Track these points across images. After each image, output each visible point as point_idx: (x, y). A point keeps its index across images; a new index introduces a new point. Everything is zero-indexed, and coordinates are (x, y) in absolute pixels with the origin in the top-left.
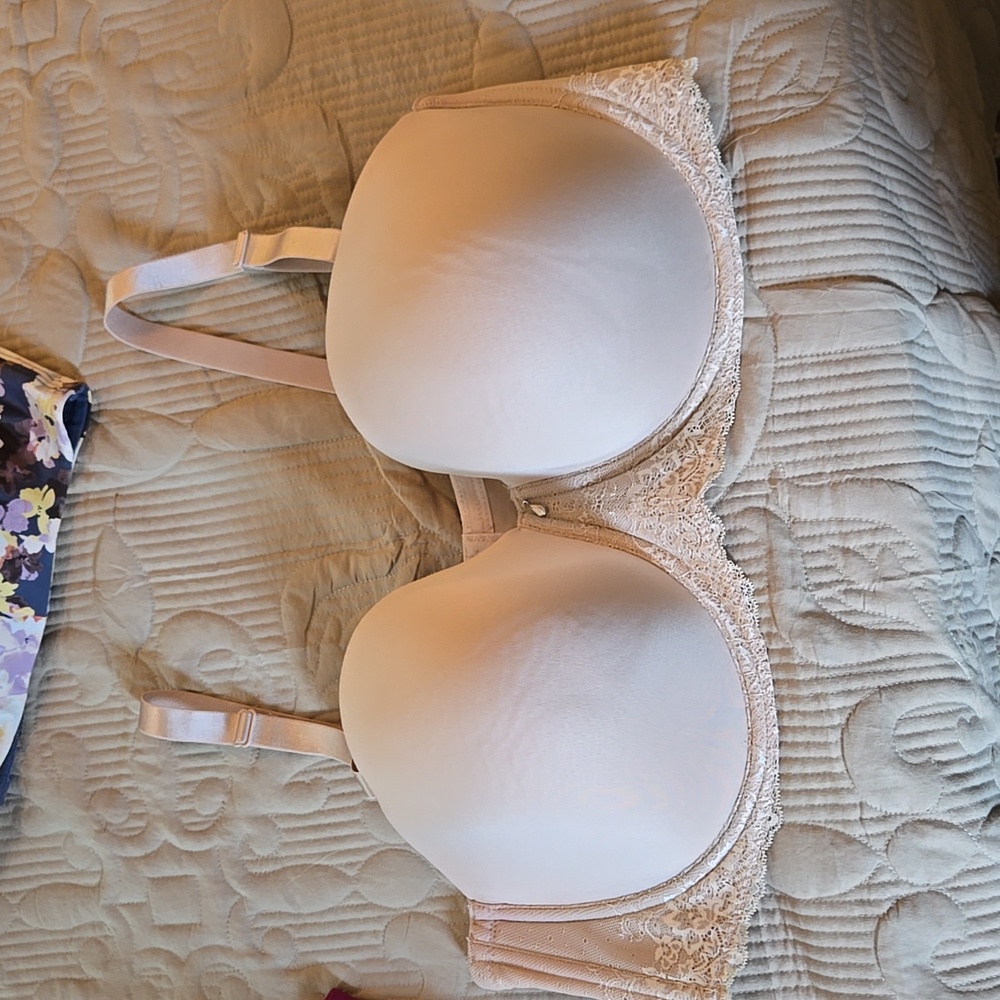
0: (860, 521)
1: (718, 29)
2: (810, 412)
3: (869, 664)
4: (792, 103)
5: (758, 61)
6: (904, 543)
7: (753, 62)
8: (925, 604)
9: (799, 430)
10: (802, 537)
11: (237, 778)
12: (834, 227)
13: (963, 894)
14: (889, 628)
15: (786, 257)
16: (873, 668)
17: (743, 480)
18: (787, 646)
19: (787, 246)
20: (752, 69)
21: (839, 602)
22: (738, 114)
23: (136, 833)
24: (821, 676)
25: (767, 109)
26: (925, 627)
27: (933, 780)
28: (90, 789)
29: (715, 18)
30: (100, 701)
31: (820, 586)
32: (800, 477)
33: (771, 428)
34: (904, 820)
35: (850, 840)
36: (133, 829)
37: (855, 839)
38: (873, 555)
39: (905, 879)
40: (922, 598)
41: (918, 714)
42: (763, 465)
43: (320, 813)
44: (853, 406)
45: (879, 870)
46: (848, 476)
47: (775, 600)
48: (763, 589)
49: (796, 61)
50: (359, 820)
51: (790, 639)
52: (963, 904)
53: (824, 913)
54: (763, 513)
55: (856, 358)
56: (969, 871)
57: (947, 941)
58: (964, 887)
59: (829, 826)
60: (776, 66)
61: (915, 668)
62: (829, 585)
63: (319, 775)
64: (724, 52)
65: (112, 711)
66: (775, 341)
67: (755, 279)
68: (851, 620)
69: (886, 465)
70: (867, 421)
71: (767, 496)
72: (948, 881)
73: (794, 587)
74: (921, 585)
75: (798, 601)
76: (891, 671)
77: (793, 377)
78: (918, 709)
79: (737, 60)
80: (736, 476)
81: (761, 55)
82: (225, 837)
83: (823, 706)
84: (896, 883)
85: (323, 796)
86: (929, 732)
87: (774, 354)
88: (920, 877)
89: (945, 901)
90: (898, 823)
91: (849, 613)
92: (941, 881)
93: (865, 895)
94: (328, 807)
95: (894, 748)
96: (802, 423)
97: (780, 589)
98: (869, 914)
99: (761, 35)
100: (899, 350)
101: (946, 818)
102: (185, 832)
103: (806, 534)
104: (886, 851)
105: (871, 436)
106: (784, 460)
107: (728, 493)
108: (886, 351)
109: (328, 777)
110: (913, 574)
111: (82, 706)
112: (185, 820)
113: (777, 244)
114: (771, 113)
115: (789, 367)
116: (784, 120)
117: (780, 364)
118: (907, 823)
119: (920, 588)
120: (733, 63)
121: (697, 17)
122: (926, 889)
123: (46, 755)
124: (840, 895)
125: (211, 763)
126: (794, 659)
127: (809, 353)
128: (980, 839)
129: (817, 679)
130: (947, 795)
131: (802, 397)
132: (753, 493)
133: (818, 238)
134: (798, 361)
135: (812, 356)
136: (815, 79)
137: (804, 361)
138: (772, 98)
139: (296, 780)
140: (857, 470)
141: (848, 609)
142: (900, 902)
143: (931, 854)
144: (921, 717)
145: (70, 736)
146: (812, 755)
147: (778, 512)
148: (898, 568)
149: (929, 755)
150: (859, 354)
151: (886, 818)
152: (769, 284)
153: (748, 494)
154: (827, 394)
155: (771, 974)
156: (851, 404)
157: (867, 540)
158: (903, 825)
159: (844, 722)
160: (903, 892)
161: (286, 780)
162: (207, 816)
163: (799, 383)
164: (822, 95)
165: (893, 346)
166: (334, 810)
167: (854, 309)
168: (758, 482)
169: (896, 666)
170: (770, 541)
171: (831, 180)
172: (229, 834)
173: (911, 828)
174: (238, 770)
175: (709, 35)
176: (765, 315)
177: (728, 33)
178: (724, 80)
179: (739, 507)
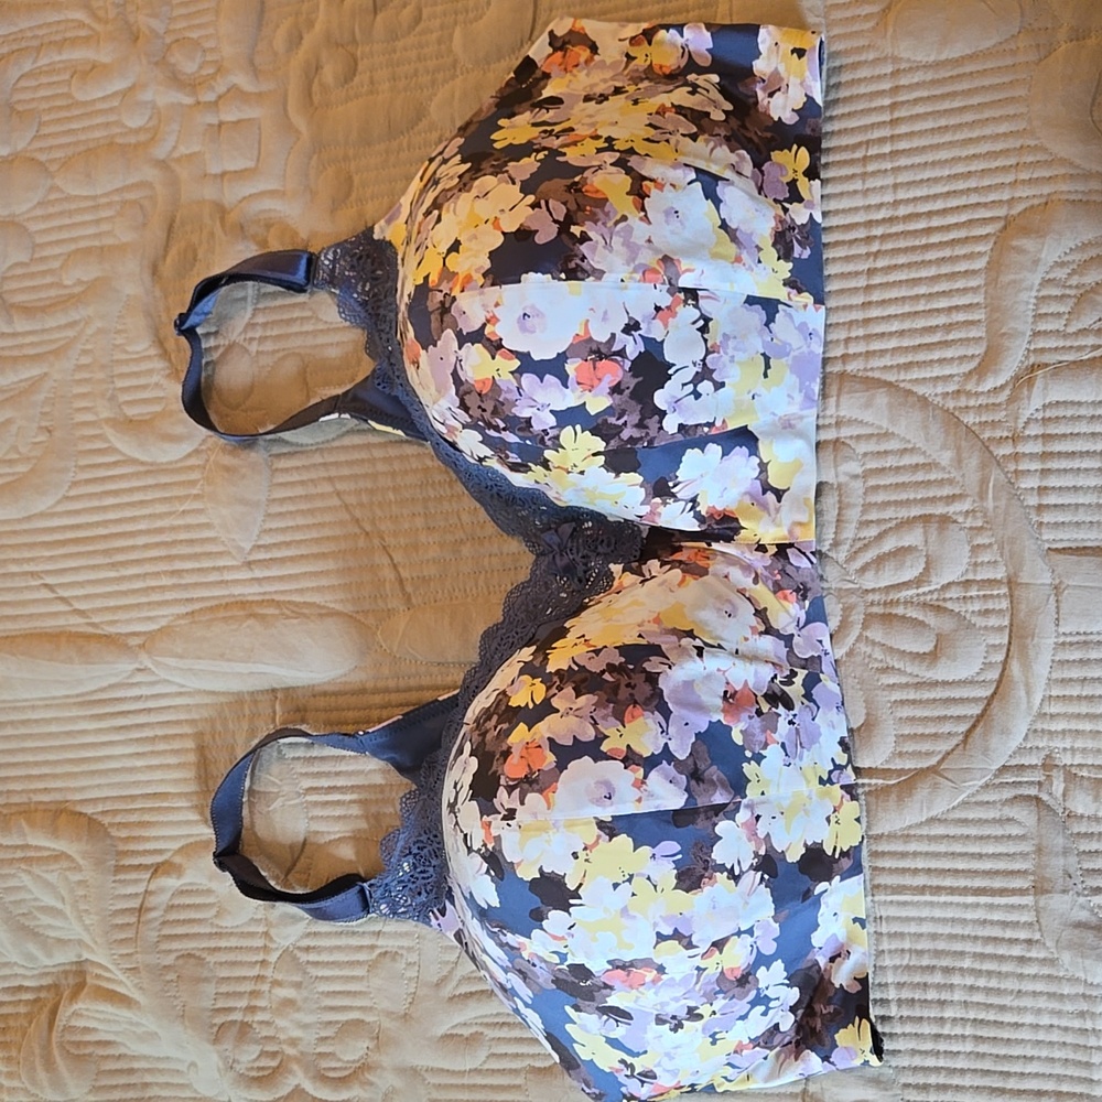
1: (1028, 243)
2: (1093, 696)
5: (1070, 287)
7: (1064, 287)
9: (1078, 716)
10: (1078, 834)
11: (387, 1023)
15: (1081, 517)
17: (1014, 762)
18: (1050, 956)
19: (1083, 505)
20: (1063, 296)
22: (1040, 345)
23: (266, 1073)
24: (1089, 993)
25: (1076, 344)
28: (219, 1020)
29: (1026, 231)
30: (239, 923)
31: (1097, 890)
32: (1079, 765)
33: (1047, 709)
36: (263, 1068)
42: (1037, 748)
43: (477, 1071)
47: (1042, 904)
48: (1027, 889)
50: (520, 1086)
51: (1057, 948)
54: (1034, 802)
60: (1091, 295)
63: (480, 1029)
65: (252, 935)
66: (1058, 613)
67: (1045, 537)
71: (1040, 783)
73: (1064, 892)
75: (1069, 906)
77: (1076, 655)
79: (1046, 282)
80: (1007, 758)
81: (1074, 281)
82: (367, 1087)
83: (1089, 1025)
85: (483, 1054)
87: (1054, 628)
94: (486, 1067)
96: (1084, 709)
97: (1048, 892)
99: (1077, 257)
102: (322, 1078)
103: (1083, 830)
106: (1061, 745)
107: (996, 776)
109: (490, 1033)
111: (217, 926)
112: (325, 1064)
113: (1073, 501)
114: (1080, 348)
115: (1071, 644)
116: (1094, 359)
117: (1061, 640)
120: (1041, 285)
121: (1005, 227)
123: (168, 978)
125: (358, 1002)
126: (1058, 970)
127: (1096, 630)
129: (1084, 996)
131: (1085, 679)
132: (1025, 779)
134: (1083, 638)
137: (1091, 637)
138: (1082, 332)
139: (454, 1032)
145: (199, 958)
146: (1069, 1073)
147: (1051, 802)
152: (1058, 545)
153: (1019, 779)
161: (442, 1030)
162: (348, 1062)
163: (1082, 662)
166: (493, 1070)
168: (1030, 766)
170: (1040, 836)
172: (371, 1084)
174: (389, 1014)
175: (1020, 250)
176: (1049, 582)
177: (1040, 251)
178: (1028, 303)
179: (1008, 794)
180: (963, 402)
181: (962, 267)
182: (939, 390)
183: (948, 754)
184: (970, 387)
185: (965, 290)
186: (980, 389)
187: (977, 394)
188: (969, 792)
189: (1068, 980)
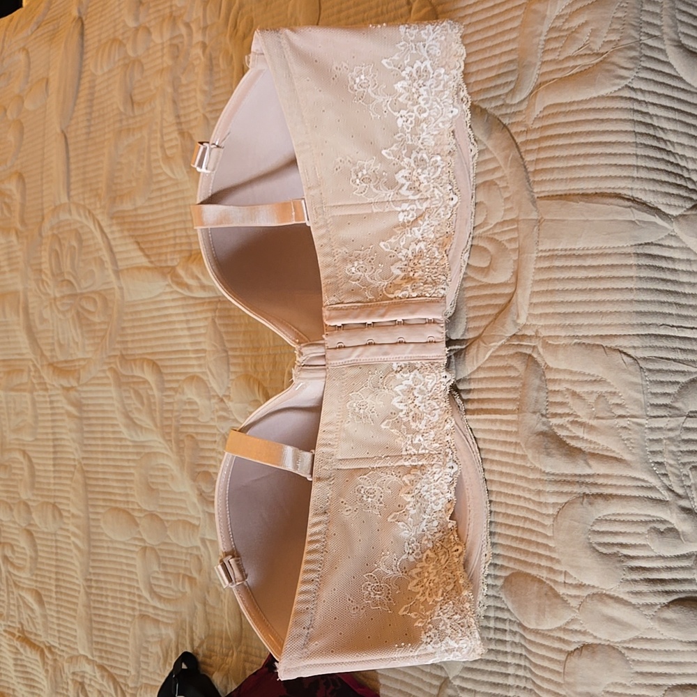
0: (584, 374)
1: (540, 7)
2: (554, 290)
3: (580, 476)
4: (579, 62)
5: (564, 30)
6: (615, 393)
7: (560, 31)
8: (628, 439)
10: (550, 379)
12: (593, 155)
13: (634, 653)
14: (601, 453)
15: (556, 176)
16: (582, 479)
17: (521, 333)
18: (523, 453)
19: (558, 168)
20: (559, 37)
21: (567, 429)
22: (545, 70)
24: (542, 478)
25: (563, 66)
26: (627, 457)
27: (617, 568)
31: (555, 415)
32: (548, 337)
33: (533, 300)
34: (595, 591)
35: (557, 595)
37: (559, 595)
38: (592, 399)
39: (591, 632)
40: (625, 435)
41: (613, 518)
42: (532, 325)
44: (585, 289)
45: (573, 621)
46: (576, 341)
47: (521, 419)
48: (514, 410)
49: (588, 30)
51: (526, 449)
52: (634, 661)
53: (539, 640)
54: (527, 358)
55: (592, 255)
56: (642, 638)
57: (616, 683)
58: (637, 649)
59: (548, 582)
60: (574, 34)
61: (615, 485)
62: (561, 415)
64: (542, 24)
66: (538, 237)
67: (535, 191)
68: (573, 443)
69: (606, 335)
70: (594, 301)
71: (533, 347)
72: (625, 642)
73: (534, 413)
74: (626, 425)
75: (535, 423)
76: (596, 484)
77: (546, 264)
78: (614, 514)
79: (550, 30)
80: (517, 330)
81: (567, 26)
83: (542, 499)
84: (584, 633)
86: (621, 532)
87: (536, 247)
88: (603, 634)
89: (618, 655)
90: (590, 591)
91: (573, 438)
92: (619, 640)
93: (561, 635)
95: (589, 539)
97: (525, 412)
98: (563, 649)
99: (569, 11)
100: (629, 250)
101: (626, 597)
103: (552, 377)
104: (579, 609)
105: (596, 313)
106: (540, 324)
107: (509, 340)
108: (615, 251)
110: (620, 416)
113: (553, 166)
114: (566, 69)
115: (545, 257)
116: (573, 74)
117: (540, 254)
118: (597, 594)
119: (625, 428)
120: (548, 32)
122: (607, 643)
124: (548, 630)
126: (527, 463)
127: (560, 247)
128: (653, 618)
129: (540, 480)
130: (627, 580)
131: (551, 279)
132: (524, 343)
133: (580, 162)
134: (551, 253)
135: (561, 250)
136: (600, 42)
137: (556, 253)
138: (568, 58)
140: (584, 336)
141: (573, 435)
142: (585, 646)
143: (611, 620)
144: (615, 520)
147: (538, 359)
148: (608, 411)
149: (618, 549)
150: (595, 252)
151: (580, 586)
152: (542, 195)
153: (521, 343)
154: (568, 279)
155: (509, 674)
156: (584, 288)
157: (588, 388)
158: (594, 594)
159: (555, 513)
160: (589, 640)
164: (603, 54)
165: (623, 247)
167: (596, 219)
168: (530, 336)
169: (600, 481)
170: (526, 378)
171: (598, 119)
173: (598, 598)
175: (535, 12)
176: (536, 218)
177: (546, 10)
178: (539, 44)
179: (512, 352)
180: (503, 111)
181: (508, 27)
182: (493, 105)
183: (487, 326)
184: (508, 101)
185: (508, 42)
186: (513, 102)
187: (512, 105)
188: (492, 350)
189: (532, 469)
